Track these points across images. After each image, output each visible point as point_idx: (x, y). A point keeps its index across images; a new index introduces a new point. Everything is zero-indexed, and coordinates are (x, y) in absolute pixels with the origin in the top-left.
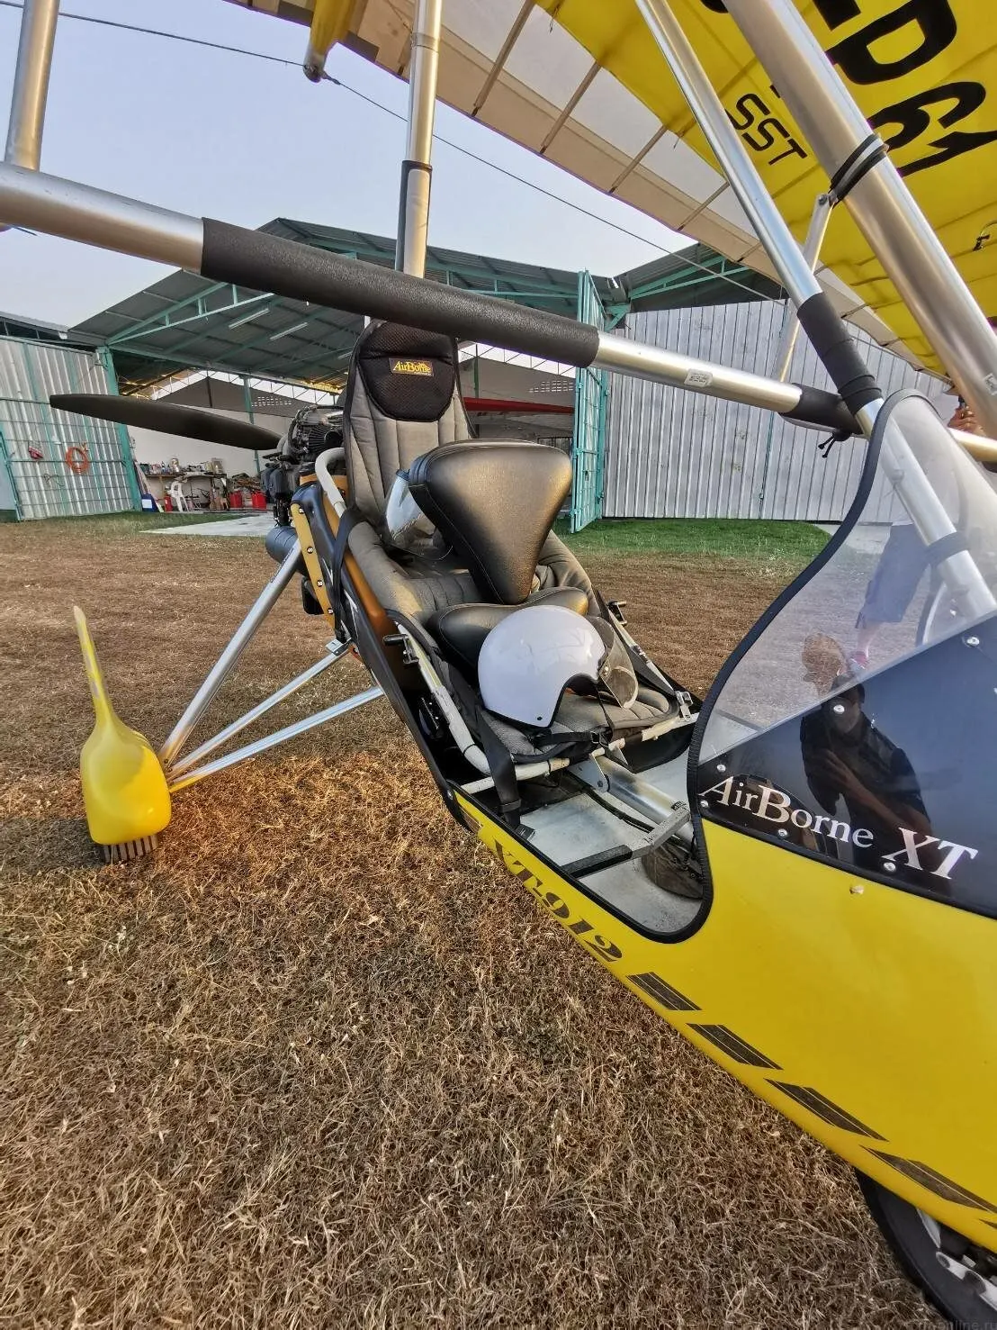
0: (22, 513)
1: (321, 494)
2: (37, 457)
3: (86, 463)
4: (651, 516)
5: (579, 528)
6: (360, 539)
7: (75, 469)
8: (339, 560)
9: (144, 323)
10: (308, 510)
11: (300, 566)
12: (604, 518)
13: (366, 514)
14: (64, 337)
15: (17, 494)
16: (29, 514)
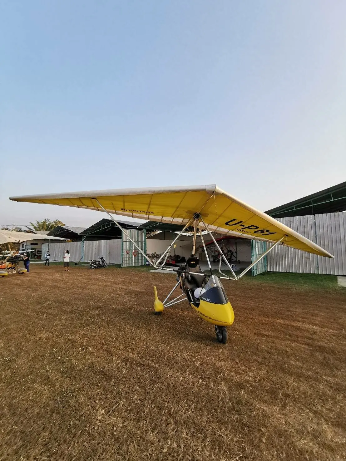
0: (122, 266)
1: (183, 275)
2: (128, 253)
3: (137, 254)
4: (282, 271)
5: (255, 274)
6: (186, 280)
7: (134, 255)
8: (184, 282)
9: (154, 224)
10: (181, 277)
11: (180, 282)
12: (268, 271)
13: (187, 277)
14: (138, 227)
15: (122, 262)
16: (124, 266)
